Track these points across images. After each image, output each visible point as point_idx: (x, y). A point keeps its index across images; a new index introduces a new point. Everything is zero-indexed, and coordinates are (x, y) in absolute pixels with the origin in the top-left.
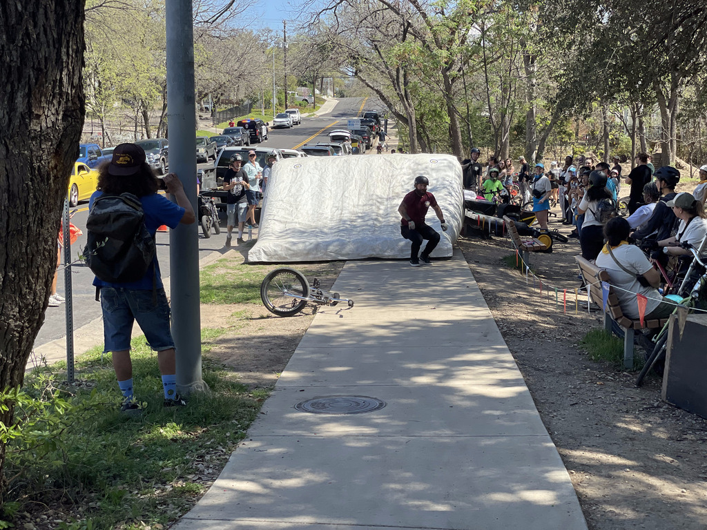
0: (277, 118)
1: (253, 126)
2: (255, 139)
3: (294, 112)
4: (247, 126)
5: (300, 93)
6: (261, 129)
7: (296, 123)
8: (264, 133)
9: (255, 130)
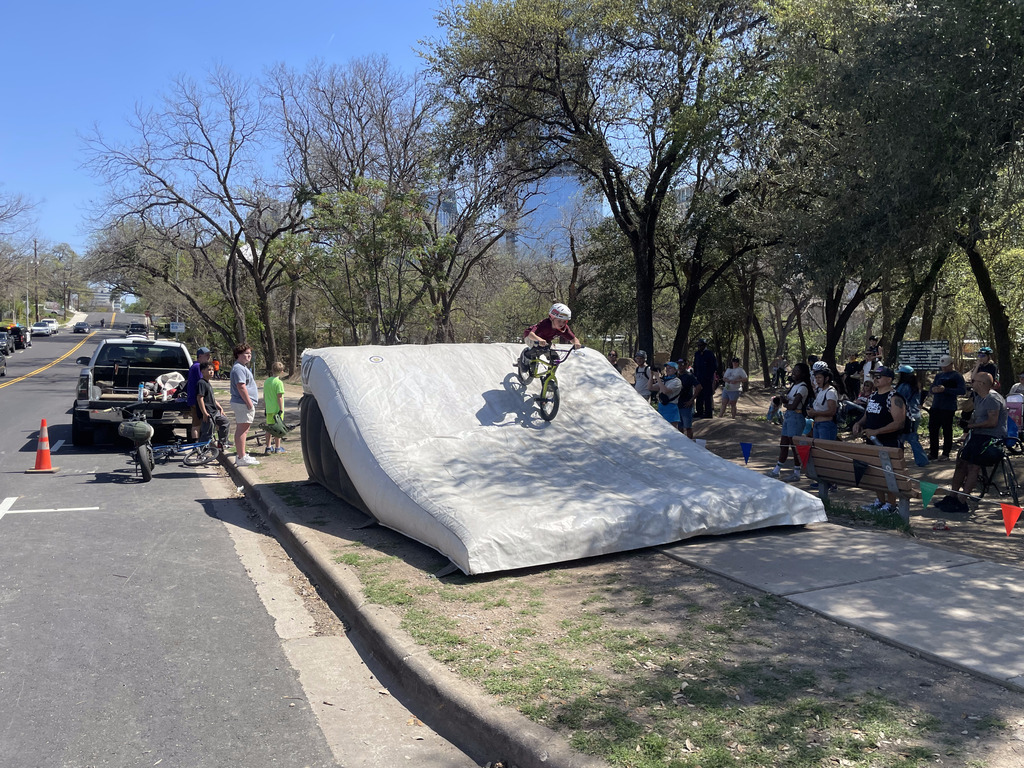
0: (35, 326)
1: (16, 332)
2: (19, 345)
3: (52, 322)
4: (10, 332)
5: (47, 306)
6: (26, 336)
7: (55, 332)
8: (28, 339)
9: (20, 336)
